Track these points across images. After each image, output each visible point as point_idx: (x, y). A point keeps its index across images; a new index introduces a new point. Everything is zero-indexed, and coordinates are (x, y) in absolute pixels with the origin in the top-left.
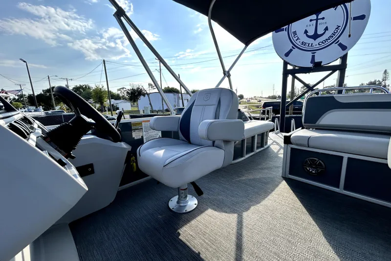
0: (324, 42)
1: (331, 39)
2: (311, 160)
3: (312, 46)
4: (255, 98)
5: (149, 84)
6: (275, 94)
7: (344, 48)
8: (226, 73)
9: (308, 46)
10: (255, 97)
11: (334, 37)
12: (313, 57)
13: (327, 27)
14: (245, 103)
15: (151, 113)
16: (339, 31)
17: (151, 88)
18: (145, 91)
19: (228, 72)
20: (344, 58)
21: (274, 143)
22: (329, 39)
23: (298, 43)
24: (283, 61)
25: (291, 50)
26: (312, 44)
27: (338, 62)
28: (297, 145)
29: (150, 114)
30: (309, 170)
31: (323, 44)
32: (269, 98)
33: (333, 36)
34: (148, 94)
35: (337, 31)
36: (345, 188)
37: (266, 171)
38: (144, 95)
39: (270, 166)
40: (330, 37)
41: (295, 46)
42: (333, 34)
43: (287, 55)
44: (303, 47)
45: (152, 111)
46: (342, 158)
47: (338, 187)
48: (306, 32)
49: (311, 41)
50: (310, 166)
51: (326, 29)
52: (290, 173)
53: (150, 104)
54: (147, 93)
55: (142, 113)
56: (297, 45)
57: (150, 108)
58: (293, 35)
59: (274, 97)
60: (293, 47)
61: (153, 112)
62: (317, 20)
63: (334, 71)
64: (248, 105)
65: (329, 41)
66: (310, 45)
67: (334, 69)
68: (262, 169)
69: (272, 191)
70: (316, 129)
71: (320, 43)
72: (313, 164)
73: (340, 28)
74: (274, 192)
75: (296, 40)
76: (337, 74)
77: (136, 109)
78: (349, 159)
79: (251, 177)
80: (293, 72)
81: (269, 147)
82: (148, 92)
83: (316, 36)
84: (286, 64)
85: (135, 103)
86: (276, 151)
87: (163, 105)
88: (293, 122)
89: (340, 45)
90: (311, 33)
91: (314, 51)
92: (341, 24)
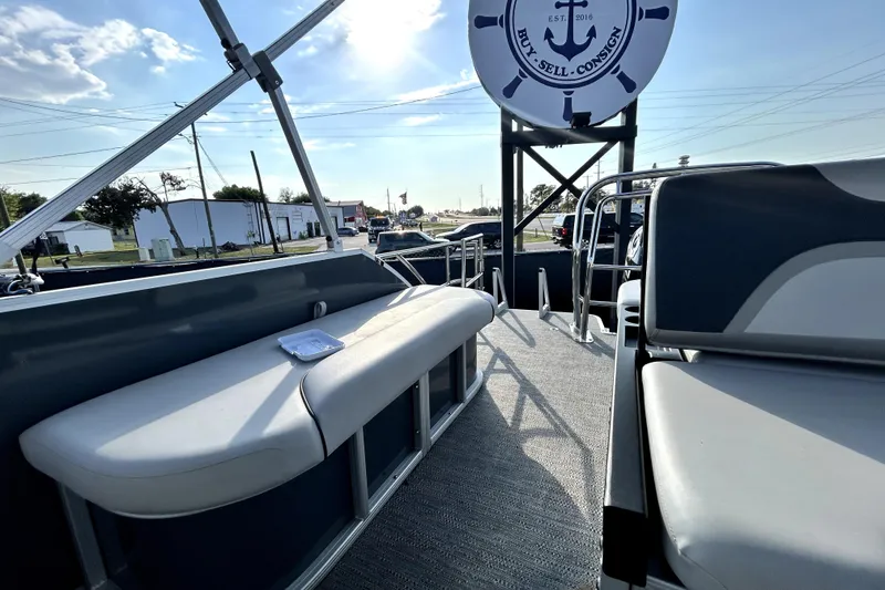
0: (589, 67)
1: (604, 62)
3: (563, 75)
4: (447, 214)
5: (163, 176)
6: (484, 206)
7: (630, 86)
9: (556, 73)
10: (447, 211)
11: (609, 56)
12: (568, 102)
13: (593, 28)
14: (427, 224)
15: (175, 255)
16: (618, 41)
17: (169, 187)
18: (153, 194)
20: (630, 111)
21: (499, 365)
22: (599, 61)
23: (533, 63)
24: (499, 110)
25: (517, 82)
26: (564, 69)
29: (173, 259)
31: (587, 73)
33: (606, 54)
34: (164, 206)
35: (614, 41)
38: (150, 206)
40: (601, 55)
41: (526, 71)
42: (606, 48)
43: (509, 91)
44: (542, 73)
45: (180, 251)
48: (549, 35)
51: (592, 33)
53: (173, 231)
54: (158, 200)
55: (146, 259)
56: (530, 68)
57: (171, 243)
58: (519, 40)
59: (483, 212)
60: (520, 72)
61: (183, 254)
62: (571, 5)
63: (612, 142)
64: (432, 229)
65: (599, 65)
66: (560, 71)
67: (610, 136)
71: (581, 70)
73: (620, 34)
75: (529, 54)
76: (616, 150)
77: (130, 247)
80: (528, 143)
82: (162, 197)
83: (570, 50)
84: (507, 116)
86: (507, 413)
87: (212, 233)
88: (542, 277)
89: (623, 78)
90: (560, 40)
91: (569, 88)
92: (622, 22)
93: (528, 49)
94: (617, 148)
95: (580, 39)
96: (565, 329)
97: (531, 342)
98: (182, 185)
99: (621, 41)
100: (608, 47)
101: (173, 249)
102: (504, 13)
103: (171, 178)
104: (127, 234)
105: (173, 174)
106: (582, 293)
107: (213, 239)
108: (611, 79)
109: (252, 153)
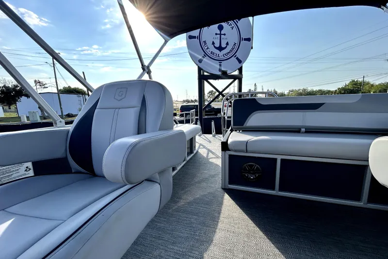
0: (227, 54)
2: (248, 165)
5: (35, 81)
7: (240, 62)
8: (146, 68)
11: (233, 51)
12: (220, 66)
13: (228, 42)
15: (41, 119)
17: (38, 87)
19: (148, 67)
20: (240, 70)
21: (201, 147)
22: (230, 53)
23: (208, 52)
24: (197, 67)
27: (236, 73)
28: (235, 151)
29: (39, 121)
30: (248, 176)
31: (226, 56)
32: (184, 101)
36: (281, 190)
37: (204, 184)
38: (28, 96)
39: (207, 176)
40: (230, 51)
41: (206, 54)
43: (200, 61)
44: (211, 56)
46: (275, 160)
47: (273, 189)
48: (213, 43)
49: (217, 52)
50: (249, 172)
51: (227, 44)
52: (230, 183)
55: (25, 121)
56: (208, 54)
57: (39, 113)
58: (204, 44)
59: (188, 101)
60: (204, 55)
61: (45, 118)
62: (220, 34)
66: (217, 55)
67: (234, 78)
68: (199, 182)
69: (219, 213)
70: (243, 131)
72: (251, 170)
73: (236, 45)
74: (222, 215)
75: (207, 49)
77: (14, 115)
78: (282, 160)
79: (191, 199)
80: (206, 78)
81: (197, 152)
83: (220, 49)
84: (200, 69)
85: (13, 107)
86: (205, 155)
87: (61, 108)
88: (213, 123)
89: (237, 59)
90: (217, 45)
91: (220, 61)
92: (237, 41)
93: (207, 47)
94: (237, 81)
95: (223, 45)
96: (220, 138)
97: (210, 142)
98: (46, 86)
99: (236, 47)
100: (233, 49)
101: (40, 116)
102: (198, 35)
103: (40, 82)
104: (10, 109)
105: (41, 80)
106: (224, 127)
107: (62, 112)
108: (234, 59)
109: (83, 73)
